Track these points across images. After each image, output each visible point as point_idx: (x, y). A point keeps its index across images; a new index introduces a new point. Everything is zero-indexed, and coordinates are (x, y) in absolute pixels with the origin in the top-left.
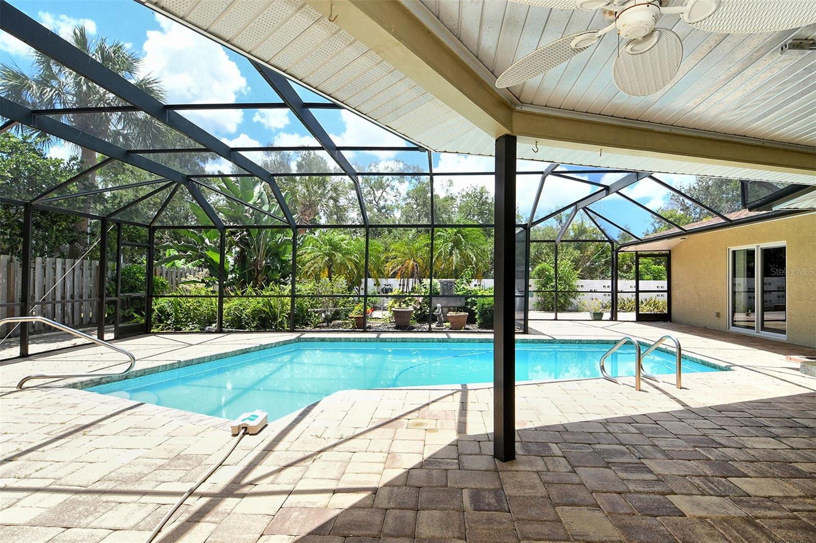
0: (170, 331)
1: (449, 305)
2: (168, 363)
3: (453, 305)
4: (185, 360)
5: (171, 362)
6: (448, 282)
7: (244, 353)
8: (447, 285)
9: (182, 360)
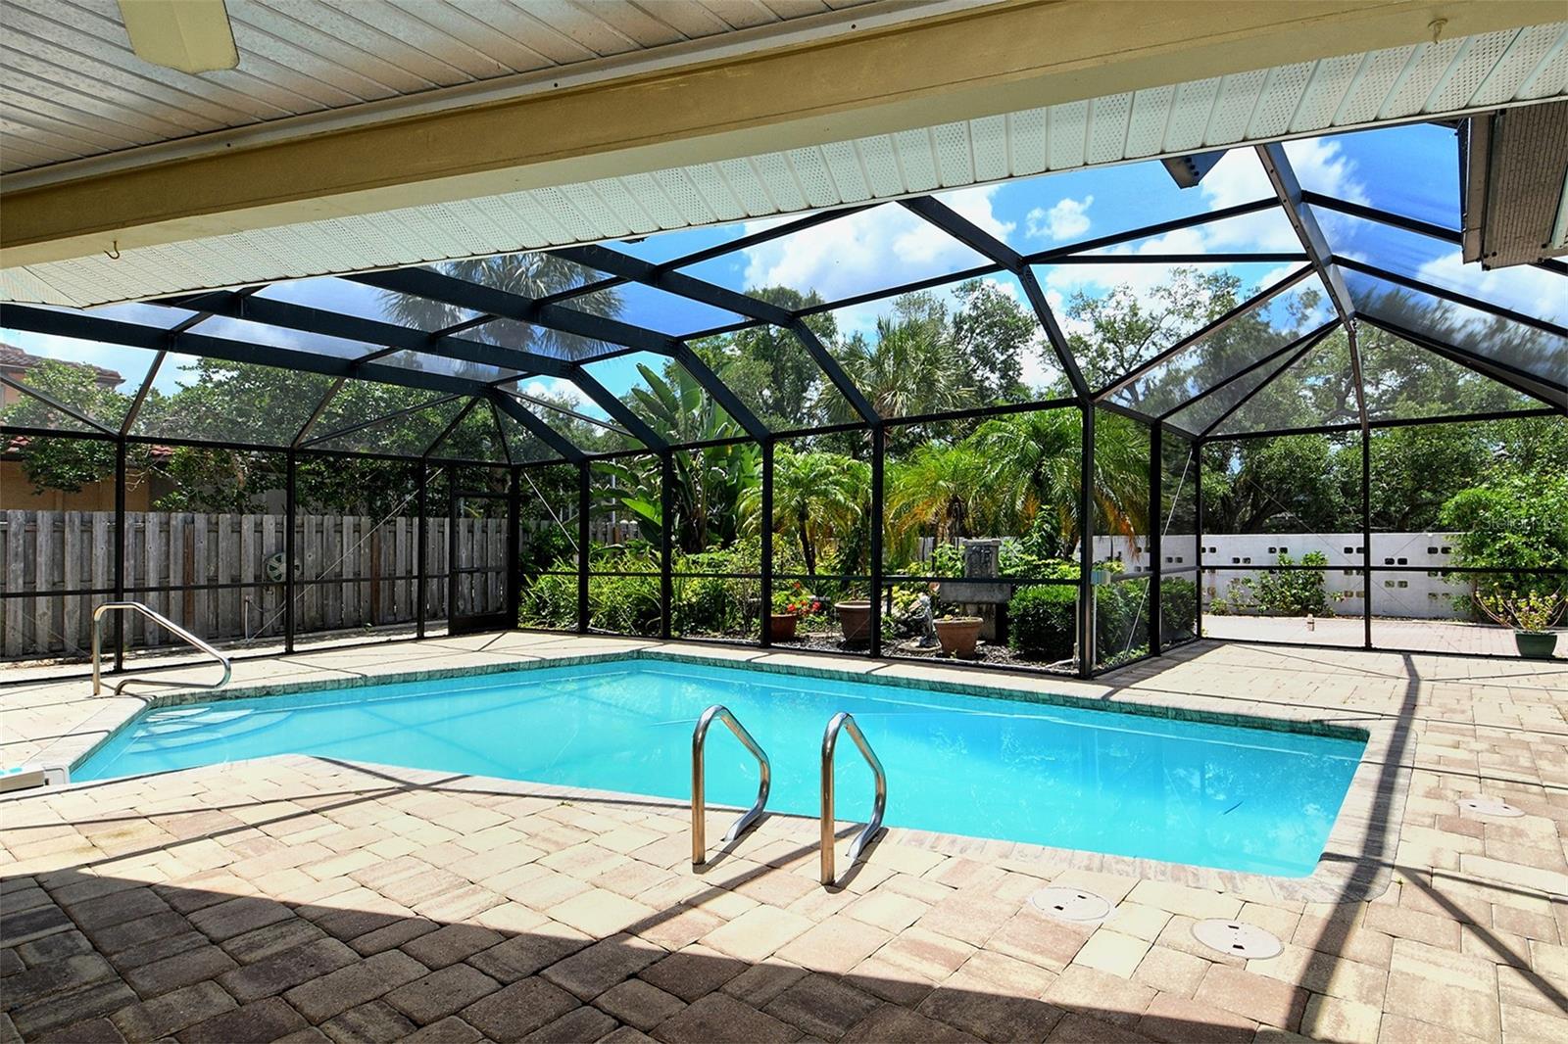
0: (540, 627)
1: (976, 599)
2: (342, 676)
3: (985, 599)
4: (376, 674)
5: (349, 676)
6: (980, 546)
7: (504, 671)
8: (979, 553)
9: (369, 675)
